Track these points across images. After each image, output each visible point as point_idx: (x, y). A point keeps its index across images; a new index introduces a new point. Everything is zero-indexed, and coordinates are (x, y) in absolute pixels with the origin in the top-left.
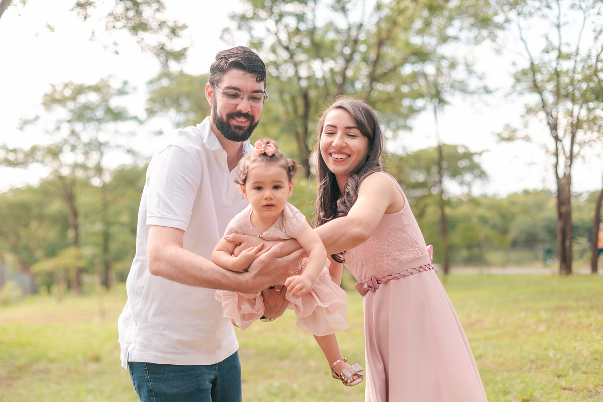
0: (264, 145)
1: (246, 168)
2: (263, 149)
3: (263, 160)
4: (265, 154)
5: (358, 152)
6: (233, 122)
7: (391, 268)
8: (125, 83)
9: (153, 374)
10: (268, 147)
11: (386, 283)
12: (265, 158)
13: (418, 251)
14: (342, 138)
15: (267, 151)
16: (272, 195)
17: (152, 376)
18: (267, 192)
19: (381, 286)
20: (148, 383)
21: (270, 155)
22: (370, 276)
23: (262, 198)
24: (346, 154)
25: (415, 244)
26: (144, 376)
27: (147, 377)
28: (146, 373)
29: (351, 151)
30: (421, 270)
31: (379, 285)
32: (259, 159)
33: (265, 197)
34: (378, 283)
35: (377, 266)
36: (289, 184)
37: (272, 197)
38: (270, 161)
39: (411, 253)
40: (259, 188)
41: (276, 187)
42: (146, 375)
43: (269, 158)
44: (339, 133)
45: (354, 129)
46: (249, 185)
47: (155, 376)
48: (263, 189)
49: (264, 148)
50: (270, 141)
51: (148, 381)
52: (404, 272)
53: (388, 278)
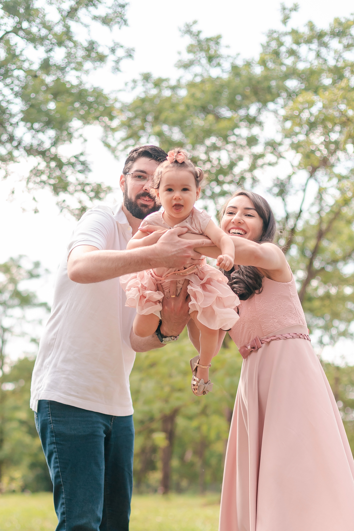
0: (175, 154)
1: (160, 173)
2: (174, 157)
3: (174, 166)
4: (176, 162)
5: (254, 230)
6: (141, 202)
7: (275, 330)
8: (37, 265)
9: (55, 417)
10: (179, 156)
11: (269, 343)
12: (176, 165)
13: (300, 320)
14: (240, 215)
15: (178, 159)
16: (181, 196)
17: (54, 419)
18: (177, 194)
19: (264, 345)
20: (50, 425)
21: (180, 162)
22: (255, 337)
23: (172, 199)
24: (243, 230)
25: (298, 313)
26: (47, 419)
27: (49, 420)
28: (50, 416)
29: (248, 228)
30: (301, 336)
31: (262, 344)
32: (171, 165)
33: (174, 198)
34: (262, 343)
35: (263, 327)
36: (197, 190)
37: (181, 198)
38: (180, 166)
39: (294, 320)
40: (170, 190)
41: (185, 190)
42: (49, 418)
43: (179, 165)
44: (239, 212)
45: (251, 210)
46: (162, 187)
47: (57, 419)
48: (173, 191)
49: (176, 156)
50: (181, 150)
51: (51, 423)
52: (287, 335)
53: (271, 338)
